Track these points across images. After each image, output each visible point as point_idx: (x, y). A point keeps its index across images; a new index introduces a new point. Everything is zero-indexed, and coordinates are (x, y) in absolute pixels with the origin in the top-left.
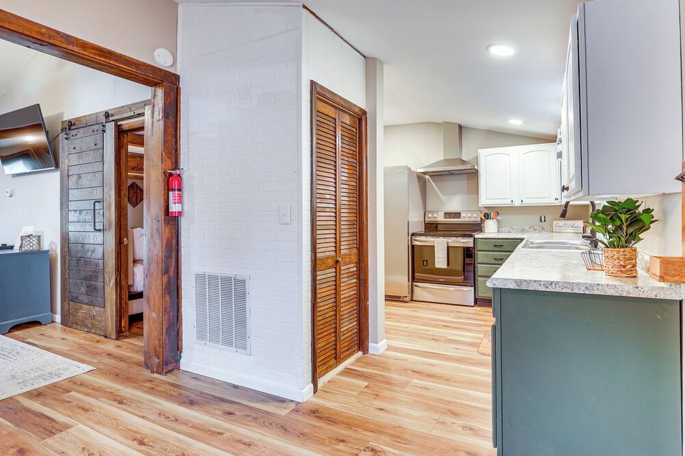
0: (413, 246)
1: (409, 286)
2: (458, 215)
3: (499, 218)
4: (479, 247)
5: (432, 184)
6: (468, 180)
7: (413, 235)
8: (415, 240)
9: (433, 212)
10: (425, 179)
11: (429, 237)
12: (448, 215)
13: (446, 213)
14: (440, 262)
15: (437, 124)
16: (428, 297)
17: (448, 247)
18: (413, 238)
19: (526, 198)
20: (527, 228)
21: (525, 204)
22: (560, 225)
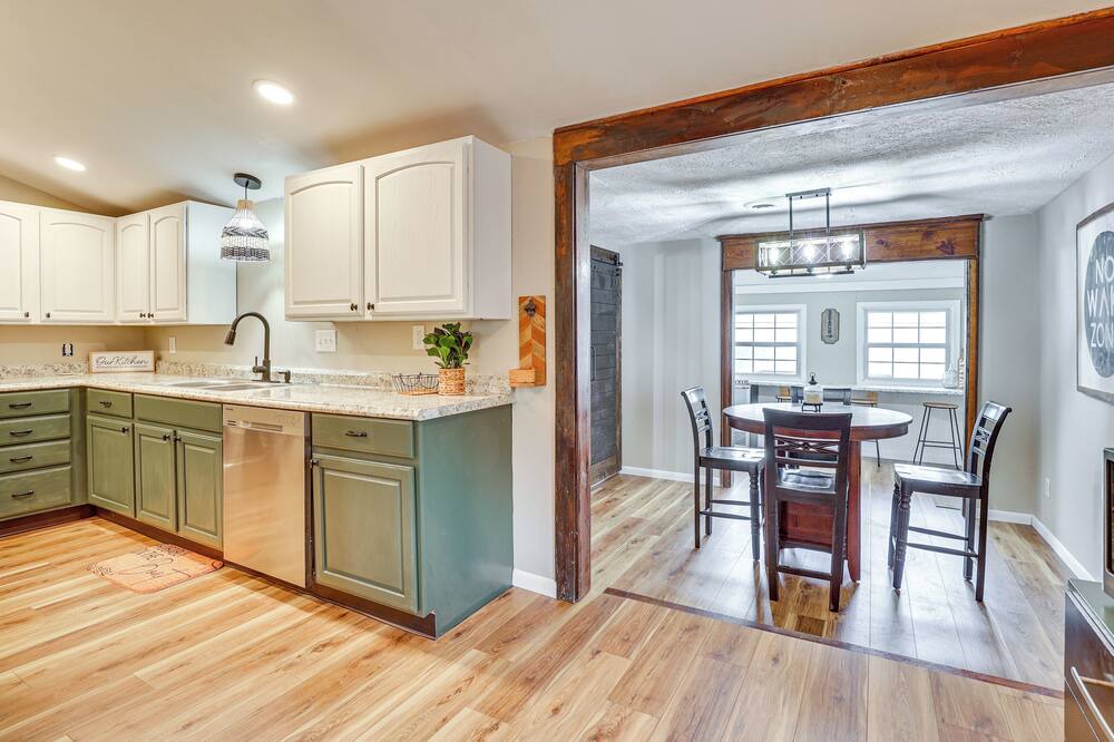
19: (57, 311)
20: (39, 368)
21: (53, 321)
22: (108, 361)
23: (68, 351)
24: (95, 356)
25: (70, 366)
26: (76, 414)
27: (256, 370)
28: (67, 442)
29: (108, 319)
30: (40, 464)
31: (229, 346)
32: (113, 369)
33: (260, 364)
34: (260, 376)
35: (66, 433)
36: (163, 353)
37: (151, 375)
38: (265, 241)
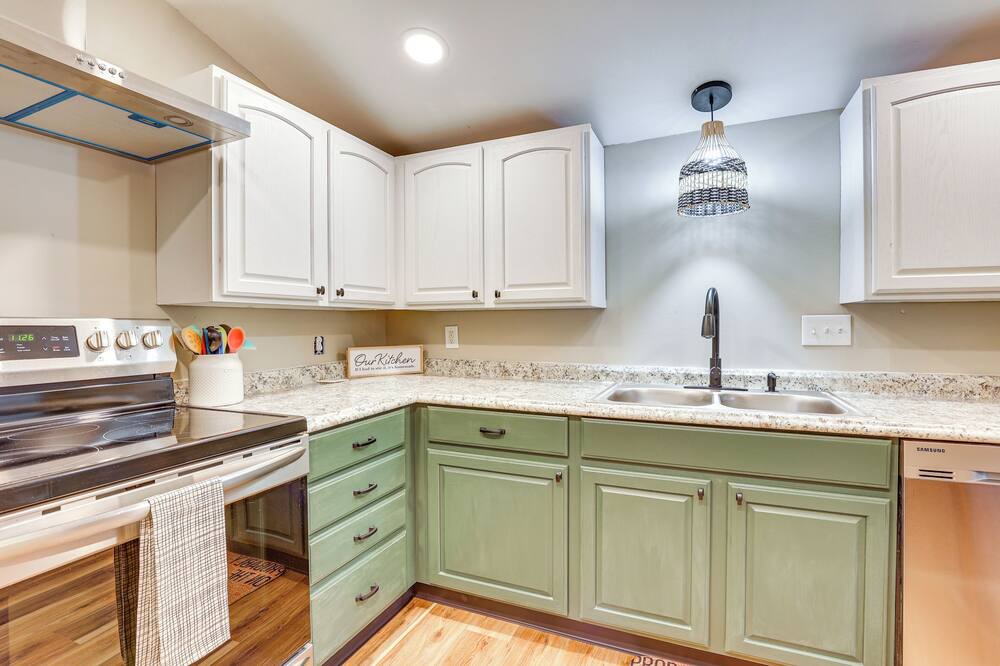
22: (369, 358)
23: (319, 347)
24: (353, 353)
28: (403, 494)
29: (391, 300)
30: (381, 536)
32: (376, 372)
35: (403, 478)
37: (418, 378)
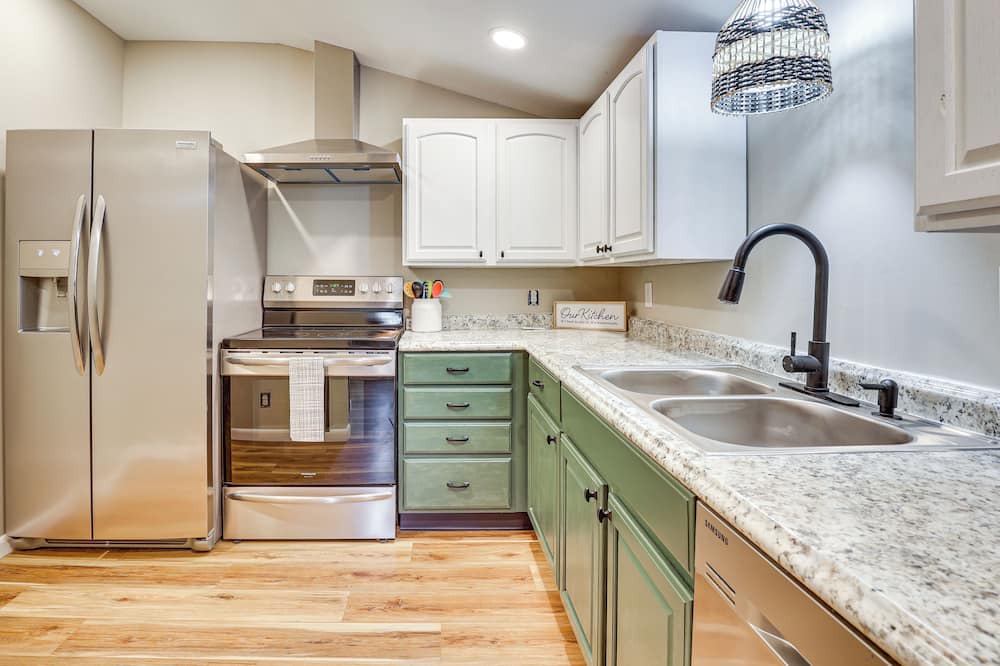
0: (226, 381)
1: (210, 498)
2: (347, 286)
3: (445, 295)
4: (410, 376)
5: (284, 205)
6: (372, 199)
7: (225, 344)
8: (232, 361)
9: (283, 278)
10: (266, 190)
11: (271, 352)
12: (323, 285)
13: (317, 282)
14: (306, 424)
15: (298, 52)
16: (267, 526)
17: (327, 379)
18: (227, 354)
19: (512, 248)
20: (503, 319)
21: (509, 261)
22: (573, 313)
23: (534, 299)
24: (560, 306)
25: (534, 319)
26: (519, 386)
27: (791, 364)
28: (507, 425)
29: (570, 258)
30: (476, 449)
31: (730, 306)
32: (578, 325)
33: (802, 351)
34: (800, 379)
35: (506, 413)
36: (638, 306)
37: (621, 338)
38: (820, 35)
